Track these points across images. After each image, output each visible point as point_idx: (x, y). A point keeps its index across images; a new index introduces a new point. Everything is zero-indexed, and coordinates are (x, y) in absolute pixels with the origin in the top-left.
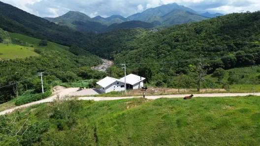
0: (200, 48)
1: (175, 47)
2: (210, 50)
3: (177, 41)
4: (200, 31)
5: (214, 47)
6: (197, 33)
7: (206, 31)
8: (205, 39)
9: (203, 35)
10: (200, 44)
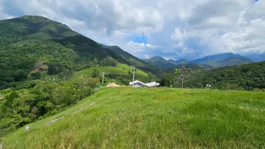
0: (244, 83)
1: (220, 80)
2: (255, 86)
3: (223, 76)
4: (247, 71)
5: (261, 84)
6: (244, 72)
7: (253, 71)
8: (251, 77)
9: (249, 74)
10: (245, 80)
